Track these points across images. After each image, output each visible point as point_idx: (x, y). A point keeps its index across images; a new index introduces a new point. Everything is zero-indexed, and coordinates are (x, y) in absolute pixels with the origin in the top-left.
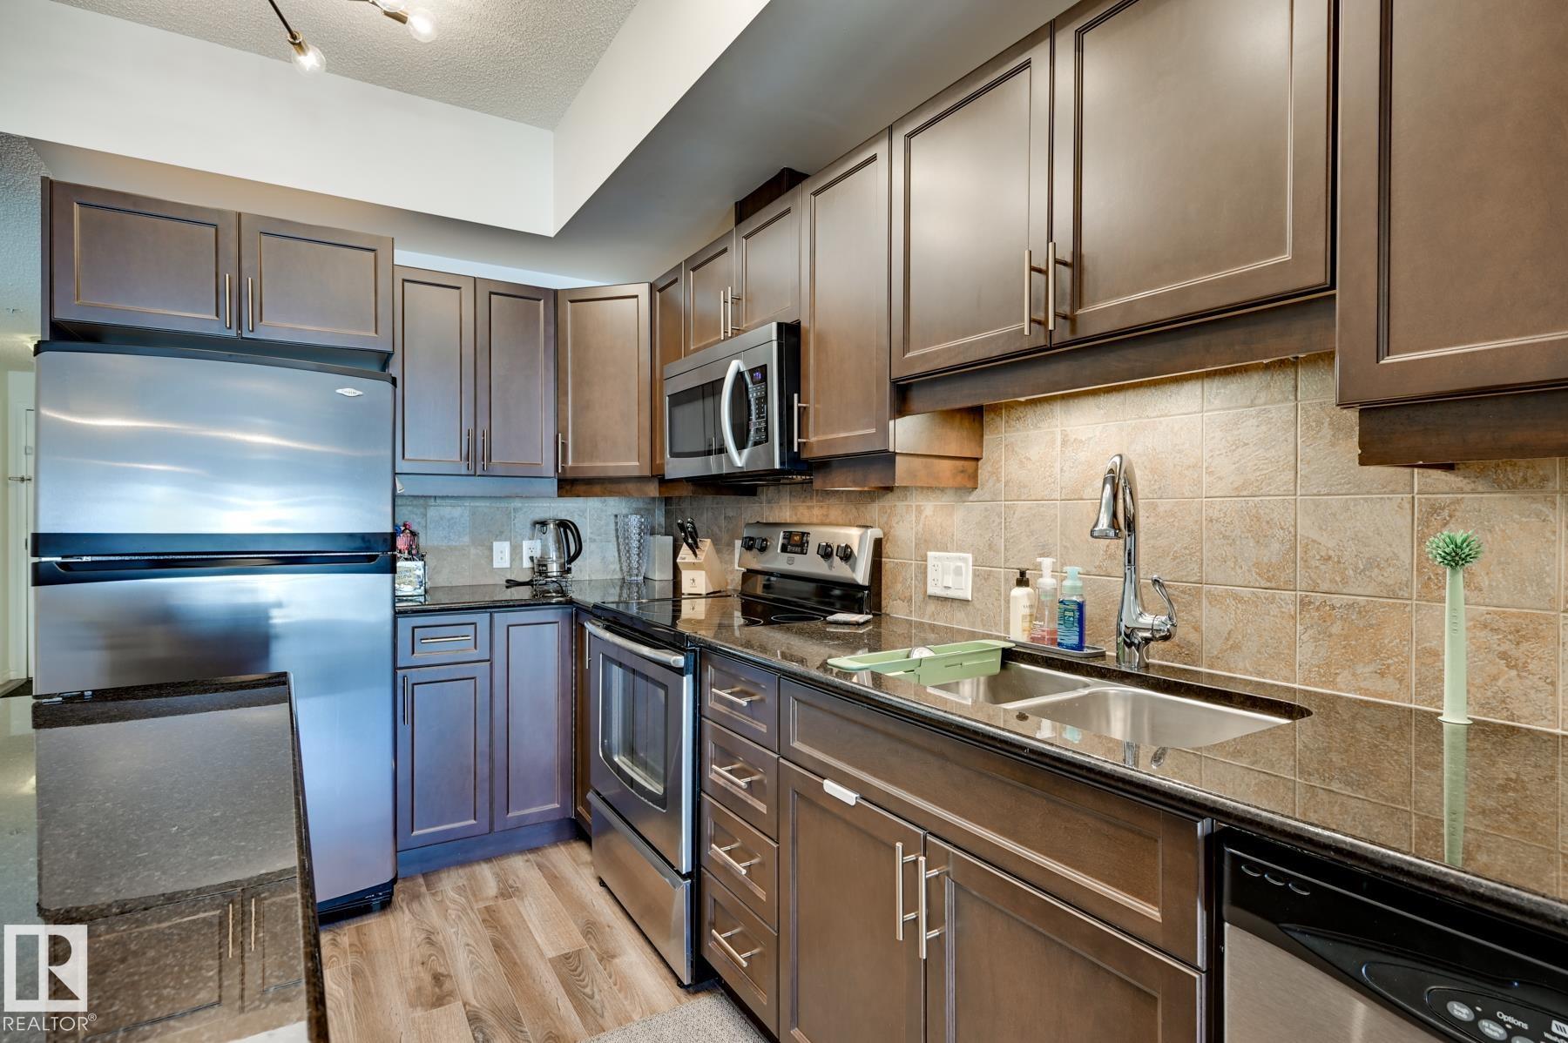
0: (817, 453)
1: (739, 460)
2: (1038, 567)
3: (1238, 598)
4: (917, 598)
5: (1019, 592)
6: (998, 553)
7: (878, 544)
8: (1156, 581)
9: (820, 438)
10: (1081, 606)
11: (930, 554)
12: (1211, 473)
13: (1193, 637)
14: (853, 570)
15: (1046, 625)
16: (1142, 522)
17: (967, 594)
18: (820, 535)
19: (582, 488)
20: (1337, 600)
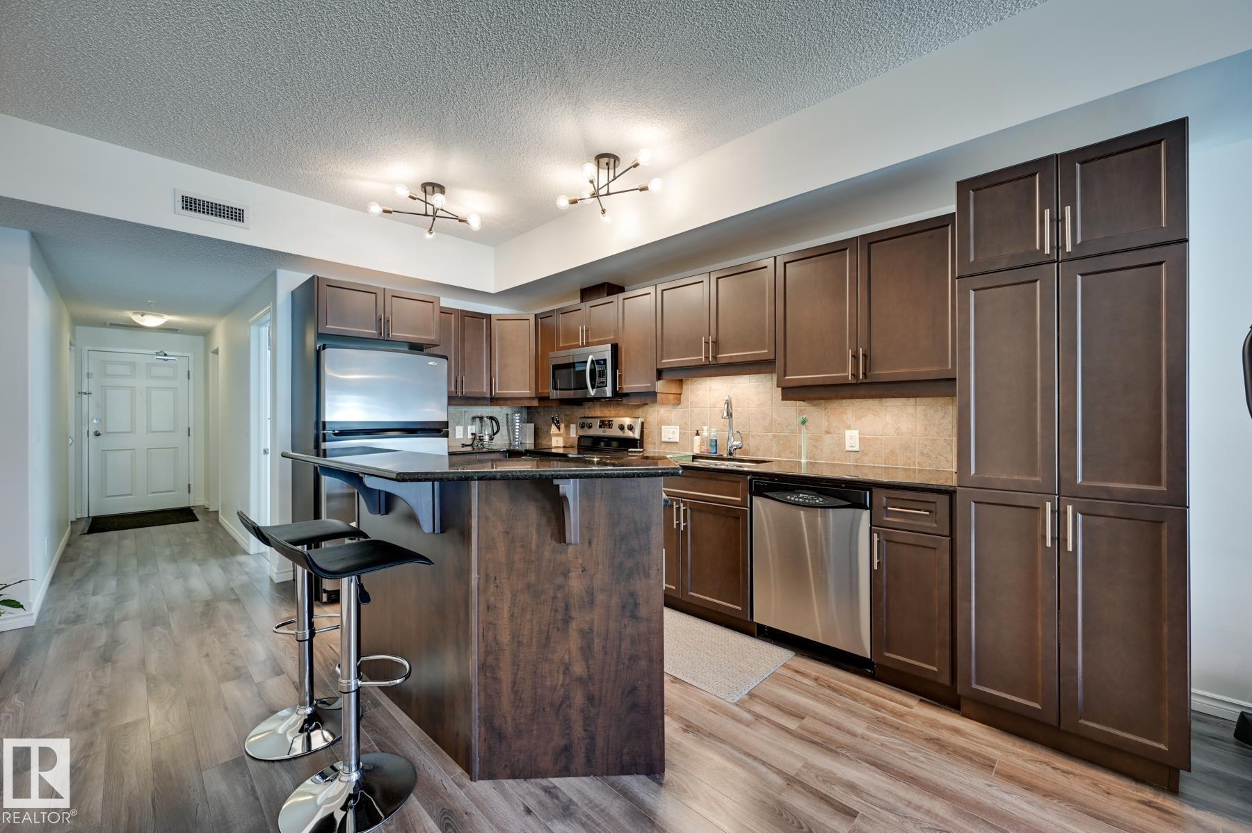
0: (625, 391)
1: (592, 392)
2: (703, 430)
3: (759, 436)
4: (657, 443)
5: (697, 438)
6: (688, 426)
7: (643, 423)
8: (737, 432)
9: (628, 387)
10: (716, 440)
11: (663, 427)
12: (751, 401)
13: (747, 448)
14: (633, 433)
15: (704, 448)
16: (734, 415)
17: (677, 440)
18: (617, 421)
19: (502, 402)
20: (782, 434)
